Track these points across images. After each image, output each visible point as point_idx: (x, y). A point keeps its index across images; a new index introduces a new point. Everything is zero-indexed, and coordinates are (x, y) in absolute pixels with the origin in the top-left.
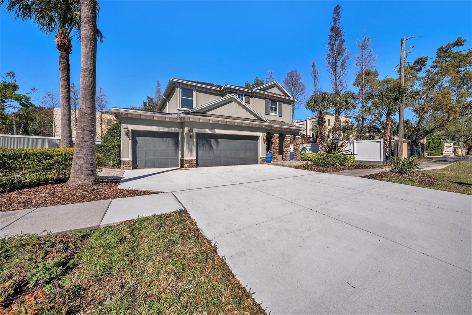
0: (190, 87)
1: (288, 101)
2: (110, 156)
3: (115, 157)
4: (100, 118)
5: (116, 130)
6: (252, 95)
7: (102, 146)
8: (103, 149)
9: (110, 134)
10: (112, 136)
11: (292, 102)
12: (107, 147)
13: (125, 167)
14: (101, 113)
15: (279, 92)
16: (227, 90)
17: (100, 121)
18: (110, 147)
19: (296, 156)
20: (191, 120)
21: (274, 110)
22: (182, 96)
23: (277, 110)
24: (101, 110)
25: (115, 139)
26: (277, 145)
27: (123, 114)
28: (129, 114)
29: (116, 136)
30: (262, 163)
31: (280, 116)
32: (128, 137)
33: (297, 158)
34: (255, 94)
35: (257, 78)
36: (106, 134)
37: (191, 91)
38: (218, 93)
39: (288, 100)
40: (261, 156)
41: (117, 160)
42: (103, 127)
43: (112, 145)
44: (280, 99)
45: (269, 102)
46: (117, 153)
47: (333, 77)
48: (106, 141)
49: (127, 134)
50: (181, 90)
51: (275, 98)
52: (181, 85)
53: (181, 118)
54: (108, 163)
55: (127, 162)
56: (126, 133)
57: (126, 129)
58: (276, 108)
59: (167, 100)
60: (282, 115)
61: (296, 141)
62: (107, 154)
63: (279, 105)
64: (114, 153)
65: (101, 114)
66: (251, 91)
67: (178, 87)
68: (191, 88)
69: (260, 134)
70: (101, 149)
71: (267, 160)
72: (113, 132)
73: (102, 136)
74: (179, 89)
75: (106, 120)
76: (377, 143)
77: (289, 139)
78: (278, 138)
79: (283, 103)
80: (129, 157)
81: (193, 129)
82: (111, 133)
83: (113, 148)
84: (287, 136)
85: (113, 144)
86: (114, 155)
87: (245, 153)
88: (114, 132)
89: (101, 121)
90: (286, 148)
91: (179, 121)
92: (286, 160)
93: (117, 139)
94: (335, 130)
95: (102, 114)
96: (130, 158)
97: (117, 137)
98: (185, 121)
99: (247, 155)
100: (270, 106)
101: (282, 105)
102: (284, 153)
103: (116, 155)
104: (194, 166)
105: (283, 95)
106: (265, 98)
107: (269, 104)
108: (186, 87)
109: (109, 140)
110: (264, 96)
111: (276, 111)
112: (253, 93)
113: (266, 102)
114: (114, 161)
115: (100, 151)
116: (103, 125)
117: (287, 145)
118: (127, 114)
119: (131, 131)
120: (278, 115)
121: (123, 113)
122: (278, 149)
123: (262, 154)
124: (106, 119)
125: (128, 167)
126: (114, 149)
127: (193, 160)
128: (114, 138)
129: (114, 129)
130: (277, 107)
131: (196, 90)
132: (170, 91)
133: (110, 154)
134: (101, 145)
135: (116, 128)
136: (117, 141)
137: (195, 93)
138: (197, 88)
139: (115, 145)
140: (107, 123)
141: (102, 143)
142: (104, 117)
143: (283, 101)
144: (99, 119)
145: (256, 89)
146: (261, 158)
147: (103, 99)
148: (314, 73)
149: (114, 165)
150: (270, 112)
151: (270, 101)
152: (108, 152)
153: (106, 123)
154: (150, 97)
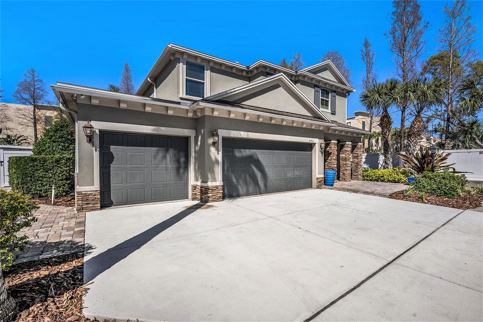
0: (200, 61)
1: (343, 91)
2: (51, 177)
3: (61, 180)
4: (32, 114)
5: (61, 130)
6: (297, 79)
7: (33, 160)
8: (37, 166)
9: (50, 139)
10: (54, 142)
11: (347, 92)
12: (44, 161)
13: (86, 206)
14: (35, 106)
15: (333, 78)
16: (260, 70)
17: (32, 119)
18: (51, 161)
19: (356, 174)
20: (216, 114)
21: (325, 104)
22: (187, 76)
23: (328, 103)
24: (34, 102)
25: (60, 147)
26: (334, 158)
27: (82, 97)
28: (96, 98)
29: (62, 142)
30: (318, 187)
31: (333, 113)
32: (93, 145)
33: (359, 177)
34: (301, 78)
35: (284, 60)
36: (43, 137)
37: (202, 69)
38: (244, 74)
39: (343, 89)
40: (318, 176)
41: (64, 185)
42: (38, 127)
43: (54, 159)
44: (333, 88)
45: (319, 92)
46: (64, 173)
47: (401, 60)
48: (43, 151)
49: (90, 139)
50: (185, 66)
51: (327, 86)
52: (185, 57)
53: (194, 111)
54: (46, 192)
55: (90, 195)
56: (87, 136)
57: (87, 129)
58: (328, 101)
59: (155, 85)
60: (335, 112)
61: (357, 151)
62: (45, 175)
63: (332, 96)
64: (60, 173)
65: (34, 109)
66: (296, 72)
67: (181, 60)
68: (203, 64)
69: (316, 141)
70: (31, 166)
71: (326, 182)
72: (56, 135)
73: (36, 141)
74: (181, 64)
75: (44, 118)
76: (480, 153)
77: (350, 148)
78: (336, 146)
79: (337, 95)
80: (93, 185)
81: (218, 129)
82: (52, 136)
83: (57, 164)
84: (347, 143)
85: (57, 156)
86: (59, 177)
87: (294, 170)
88: (58, 134)
89: (35, 118)
90: (344, 162)
91: (190, 115)
92: (345, 180)
93: (64, 146)
94: (413, 134)
95: (36, 109)
96: (96, 186)
97: (64, 143)
98: (205, 115)
99: (297, 173)
100: (321, 97)
101: (335, 97)
102: (342, 170)
103: (62, 176)
104: (220, 197)
105: (337, 82)
106: (315, 86)
107: (320, 94)
108: (192, 60)
109: (49, 147)
110: (314, 82)
111: (328, 106)
112: (298, 76)
113: (316, 91)
114: (60, 187)
115: (30, 169)
116: (37, 125)
117: (347, 157)
118: (90, 98)
119: (97, 132)
120: (330, 112)
121: (82, 95)
122: (336, 163)
123: (318, 173)
124: (42, 116)
125: (90, 205)
126: (59, 165)
127: (217, 187)
128: (59, 145)
129: (58, 130)
130: (330, 100)
131: (209, 68)
132: (161, 70)
133: (51, 175)
134: (32, 158)
135: (62, 128)
136: (64, 151)
137: (207, 74)
138: (211, 64)
139: (61, 159)
140: (45, 122)
141: (34, 153)
142: (39, 113)
143: (336, 90)
144: (31, 116)
145: (304, 70)
146: (317, 179)
147: (38, 86)
148: (367, 55)
149: (59, 194)
150: (320, 107)
151: (321, 91)
152: (46, 172)
153: (43, 121)
154: (114, 85)
